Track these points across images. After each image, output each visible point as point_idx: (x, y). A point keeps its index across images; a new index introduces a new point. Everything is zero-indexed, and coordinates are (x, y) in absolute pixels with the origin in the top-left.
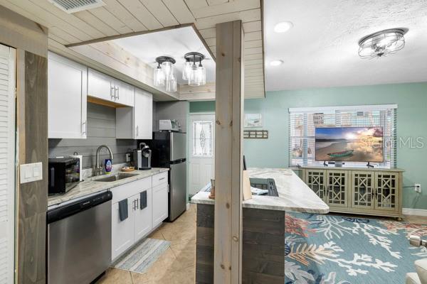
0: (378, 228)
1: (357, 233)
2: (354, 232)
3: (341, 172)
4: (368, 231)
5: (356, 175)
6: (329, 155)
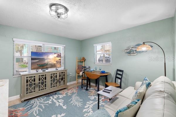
0: (59, 95)
1: (51, 103)
3: (44, 74)
4: (56, 99)
5: (51, 74)
6: (38, 65)
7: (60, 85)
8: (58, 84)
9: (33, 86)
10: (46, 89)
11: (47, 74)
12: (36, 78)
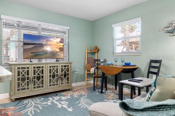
0: (61, 97)
1: (51, 104)
2: (49, 104)
3: (41, 66)
4: (56, 101)
5: (50, 67)
6: (32, 53)
7: (62, 83)
8: (60, 81)
9: (26, 81)
10: (43, 86)
11: (44, 66)
12: (30, 69)
